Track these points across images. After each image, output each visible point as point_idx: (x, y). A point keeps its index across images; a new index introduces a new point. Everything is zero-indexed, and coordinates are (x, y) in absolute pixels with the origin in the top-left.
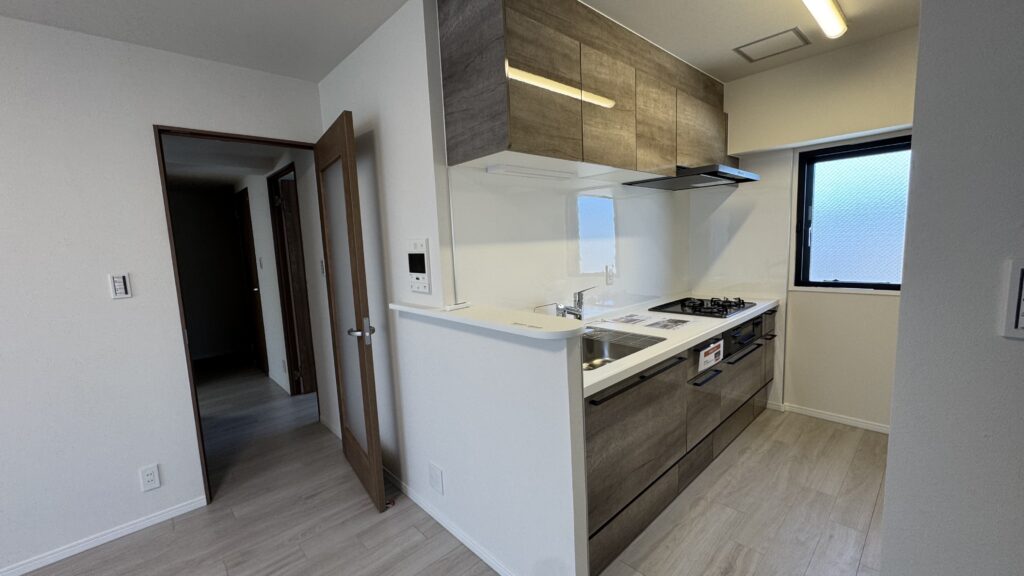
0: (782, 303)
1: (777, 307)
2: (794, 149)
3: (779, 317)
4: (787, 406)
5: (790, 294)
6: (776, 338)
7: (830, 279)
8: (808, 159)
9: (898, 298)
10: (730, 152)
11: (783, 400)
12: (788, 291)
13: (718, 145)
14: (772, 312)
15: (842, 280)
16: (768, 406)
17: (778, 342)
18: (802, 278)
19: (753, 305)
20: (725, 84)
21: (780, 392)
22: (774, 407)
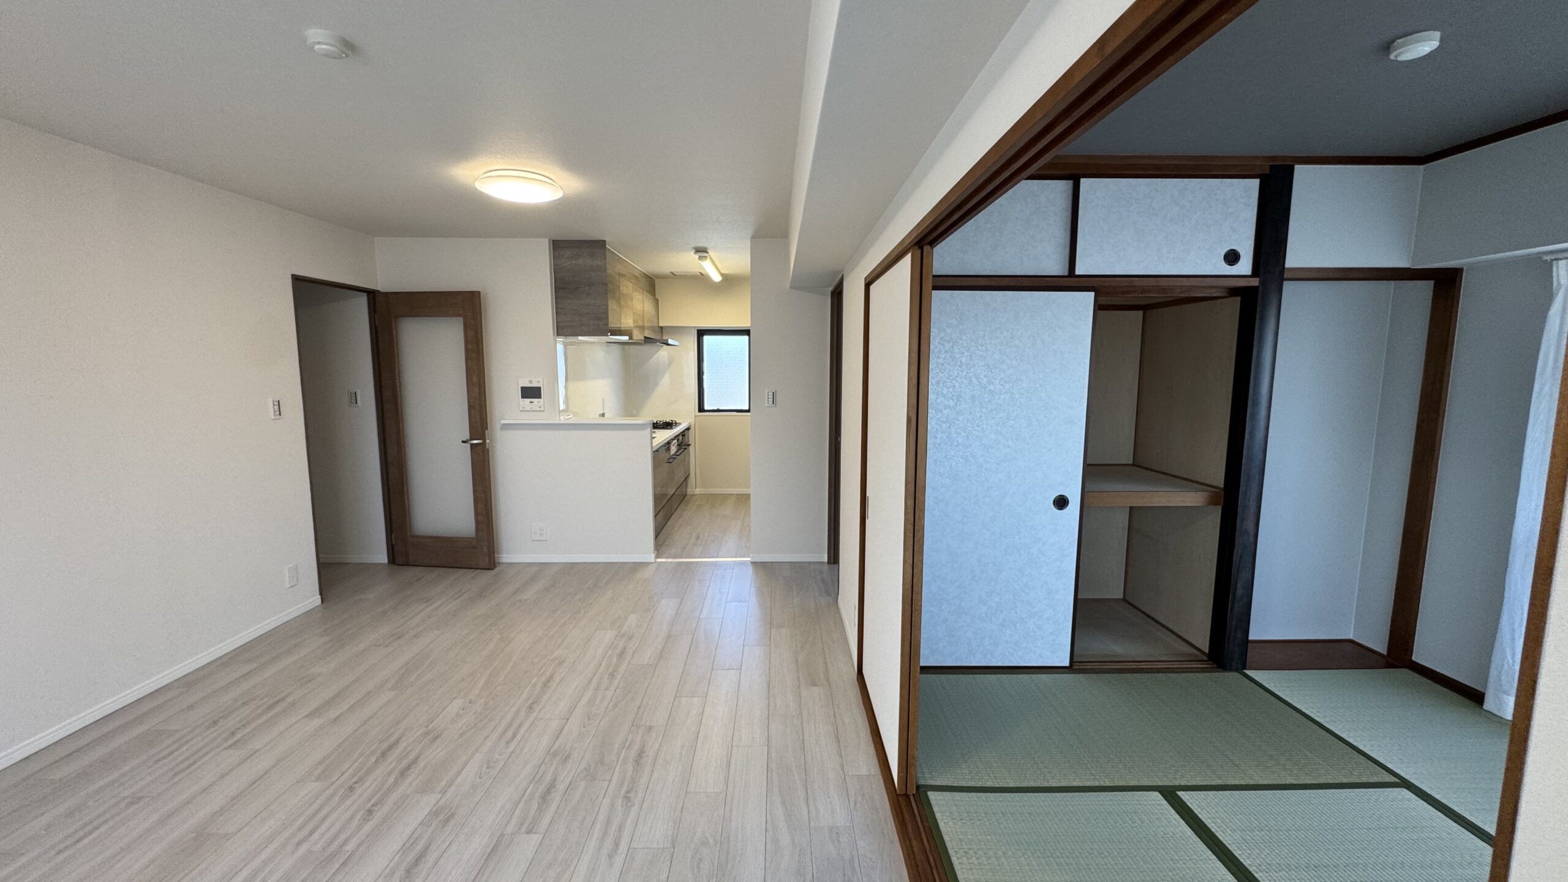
0: (692, 424)
1: (690, 426)
2: (695, 327)
3: (691, 432)
4: (698, 491)
5: (696, 418)
6: (690, 447)
7: (716, 408)
8: (701, 333)
9: (749, 417)
10: (661, 325)
11: (696, 489)
12: (696, 416)
13: (656, 321)
14: (688, 429)
15: (721, 408)
16: (688, 493)
17: (691, 449)
18: (701, 409)
19: (680, 424)
20: (656, 280)
21: (694, 481)
22: (692, 493)
